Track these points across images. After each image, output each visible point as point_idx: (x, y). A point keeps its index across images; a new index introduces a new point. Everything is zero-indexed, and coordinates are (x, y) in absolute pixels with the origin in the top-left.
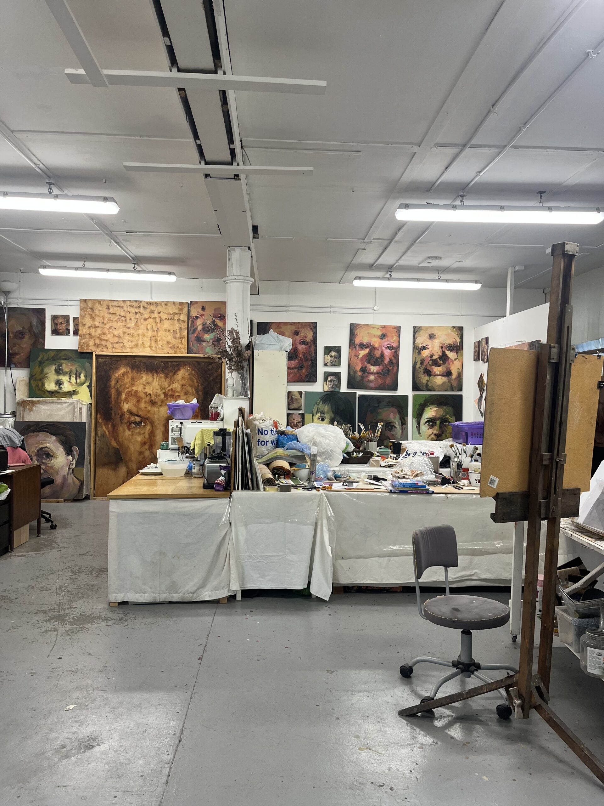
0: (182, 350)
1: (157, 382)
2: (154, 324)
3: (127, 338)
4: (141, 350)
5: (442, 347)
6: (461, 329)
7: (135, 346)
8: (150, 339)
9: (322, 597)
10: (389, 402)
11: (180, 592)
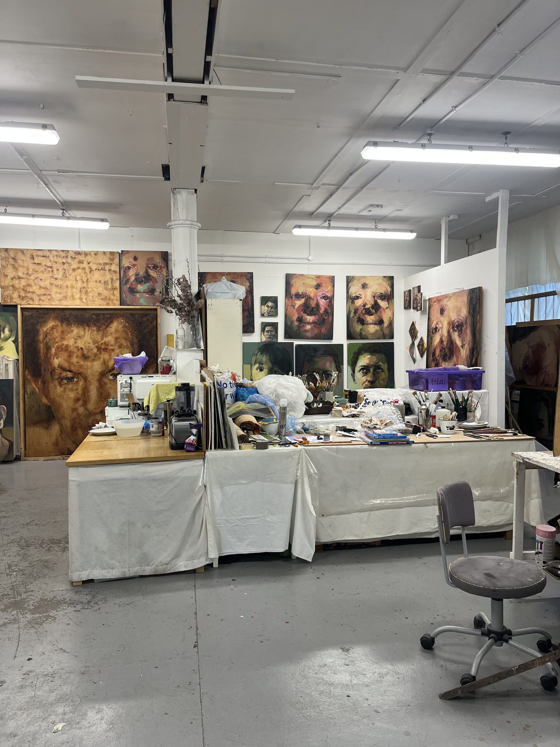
0: (115, 301)
1: (89, 336)
2: (84, 275)
3: (55, 289)
4: (70, 302)
5: (374, 297)
6: (391, 278)
7: (64, 298)
8: (80, 291)
9: (305, 559)
10: (325, 351)
11: (153, 564)
